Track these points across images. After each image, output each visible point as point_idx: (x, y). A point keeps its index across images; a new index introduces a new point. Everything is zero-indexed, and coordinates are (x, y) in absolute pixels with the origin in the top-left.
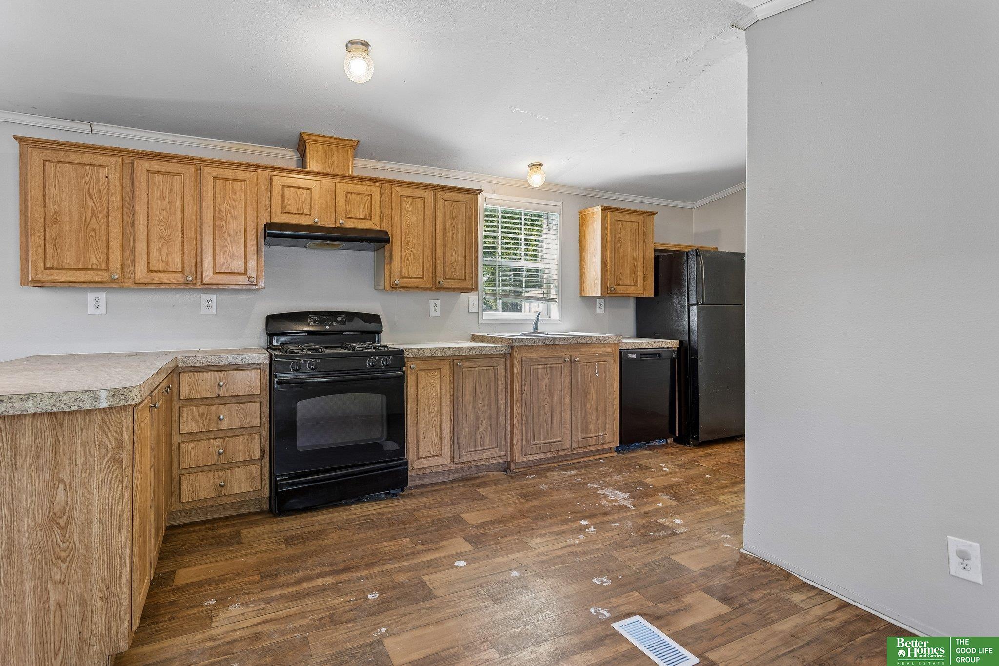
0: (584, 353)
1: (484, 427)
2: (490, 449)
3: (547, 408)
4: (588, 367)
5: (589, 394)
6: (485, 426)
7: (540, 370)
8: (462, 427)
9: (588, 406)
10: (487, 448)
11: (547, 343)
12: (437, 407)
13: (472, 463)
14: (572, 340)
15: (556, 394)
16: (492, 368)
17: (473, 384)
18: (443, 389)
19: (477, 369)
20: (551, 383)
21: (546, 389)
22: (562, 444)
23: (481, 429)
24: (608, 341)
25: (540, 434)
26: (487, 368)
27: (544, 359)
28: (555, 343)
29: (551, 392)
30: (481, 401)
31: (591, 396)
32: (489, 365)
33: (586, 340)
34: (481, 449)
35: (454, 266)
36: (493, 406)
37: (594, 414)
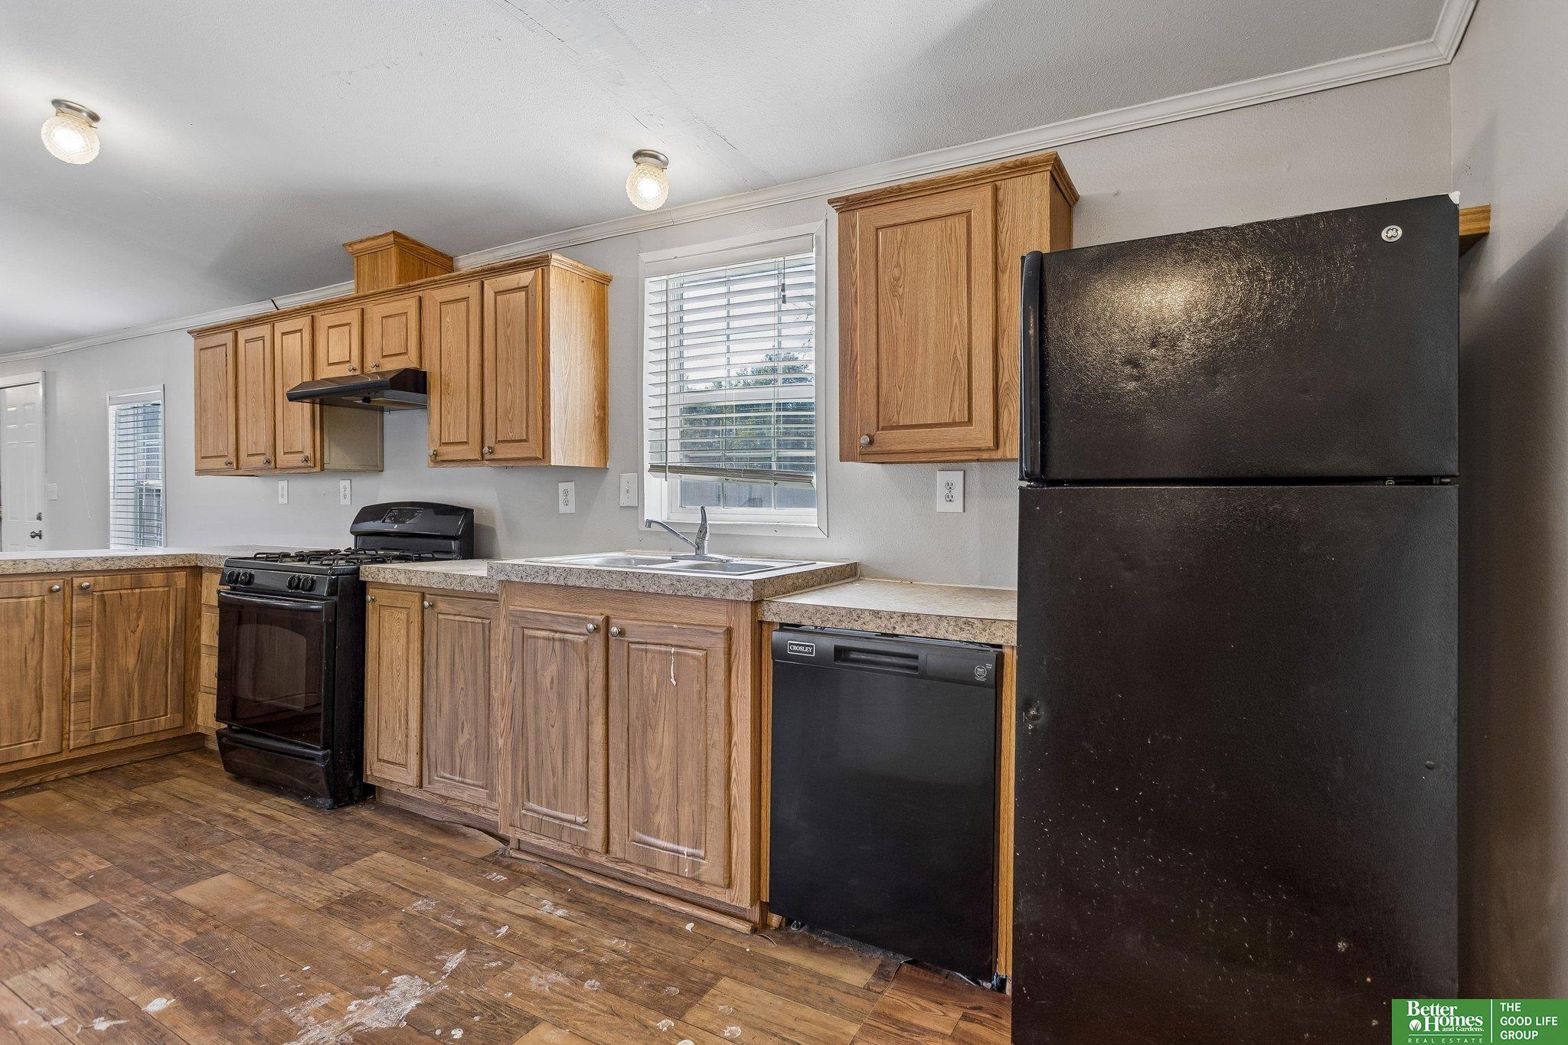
0: (647, 617)
1: (465, 739)
2: (474, 785)
3: (555, 732)
4: (649, 655)
5: (654, 729)
6: (468, 736)
7: (540, 642)
8: (434, 726)
9: (652, 762)
10: (470, 781)
11: (552, 579)
12: (402, 678)
13: (453, 803)
14: (607, 578)
15: (573, 706)
16: (480, 621)
17: (451, 647)
18: (411, 646)
19: (457, 618)
20: (562, 679)
21: (551, 688)
22: (585, 833)
23: (461, 741)
24: (704, 591)
25: (539, 789)
26: (473, 620)
27: (547, 618)
28: (570, 584)
29: (561, 697)
30: (461, 684)
31: (660, 737)
32: (476, 615)
33: (644, 582)
34: (460, 779)
35: (510, 416)
36: (482, 702)
37: (667, 788)
